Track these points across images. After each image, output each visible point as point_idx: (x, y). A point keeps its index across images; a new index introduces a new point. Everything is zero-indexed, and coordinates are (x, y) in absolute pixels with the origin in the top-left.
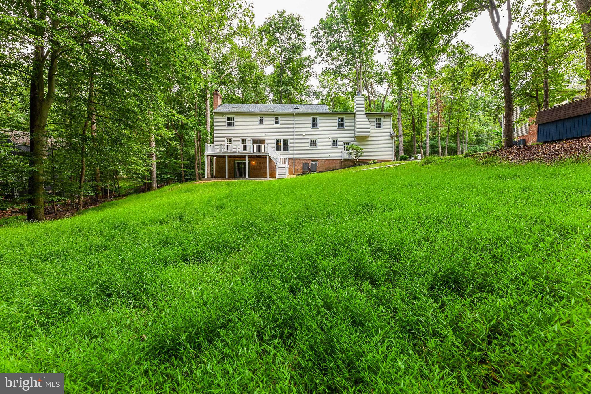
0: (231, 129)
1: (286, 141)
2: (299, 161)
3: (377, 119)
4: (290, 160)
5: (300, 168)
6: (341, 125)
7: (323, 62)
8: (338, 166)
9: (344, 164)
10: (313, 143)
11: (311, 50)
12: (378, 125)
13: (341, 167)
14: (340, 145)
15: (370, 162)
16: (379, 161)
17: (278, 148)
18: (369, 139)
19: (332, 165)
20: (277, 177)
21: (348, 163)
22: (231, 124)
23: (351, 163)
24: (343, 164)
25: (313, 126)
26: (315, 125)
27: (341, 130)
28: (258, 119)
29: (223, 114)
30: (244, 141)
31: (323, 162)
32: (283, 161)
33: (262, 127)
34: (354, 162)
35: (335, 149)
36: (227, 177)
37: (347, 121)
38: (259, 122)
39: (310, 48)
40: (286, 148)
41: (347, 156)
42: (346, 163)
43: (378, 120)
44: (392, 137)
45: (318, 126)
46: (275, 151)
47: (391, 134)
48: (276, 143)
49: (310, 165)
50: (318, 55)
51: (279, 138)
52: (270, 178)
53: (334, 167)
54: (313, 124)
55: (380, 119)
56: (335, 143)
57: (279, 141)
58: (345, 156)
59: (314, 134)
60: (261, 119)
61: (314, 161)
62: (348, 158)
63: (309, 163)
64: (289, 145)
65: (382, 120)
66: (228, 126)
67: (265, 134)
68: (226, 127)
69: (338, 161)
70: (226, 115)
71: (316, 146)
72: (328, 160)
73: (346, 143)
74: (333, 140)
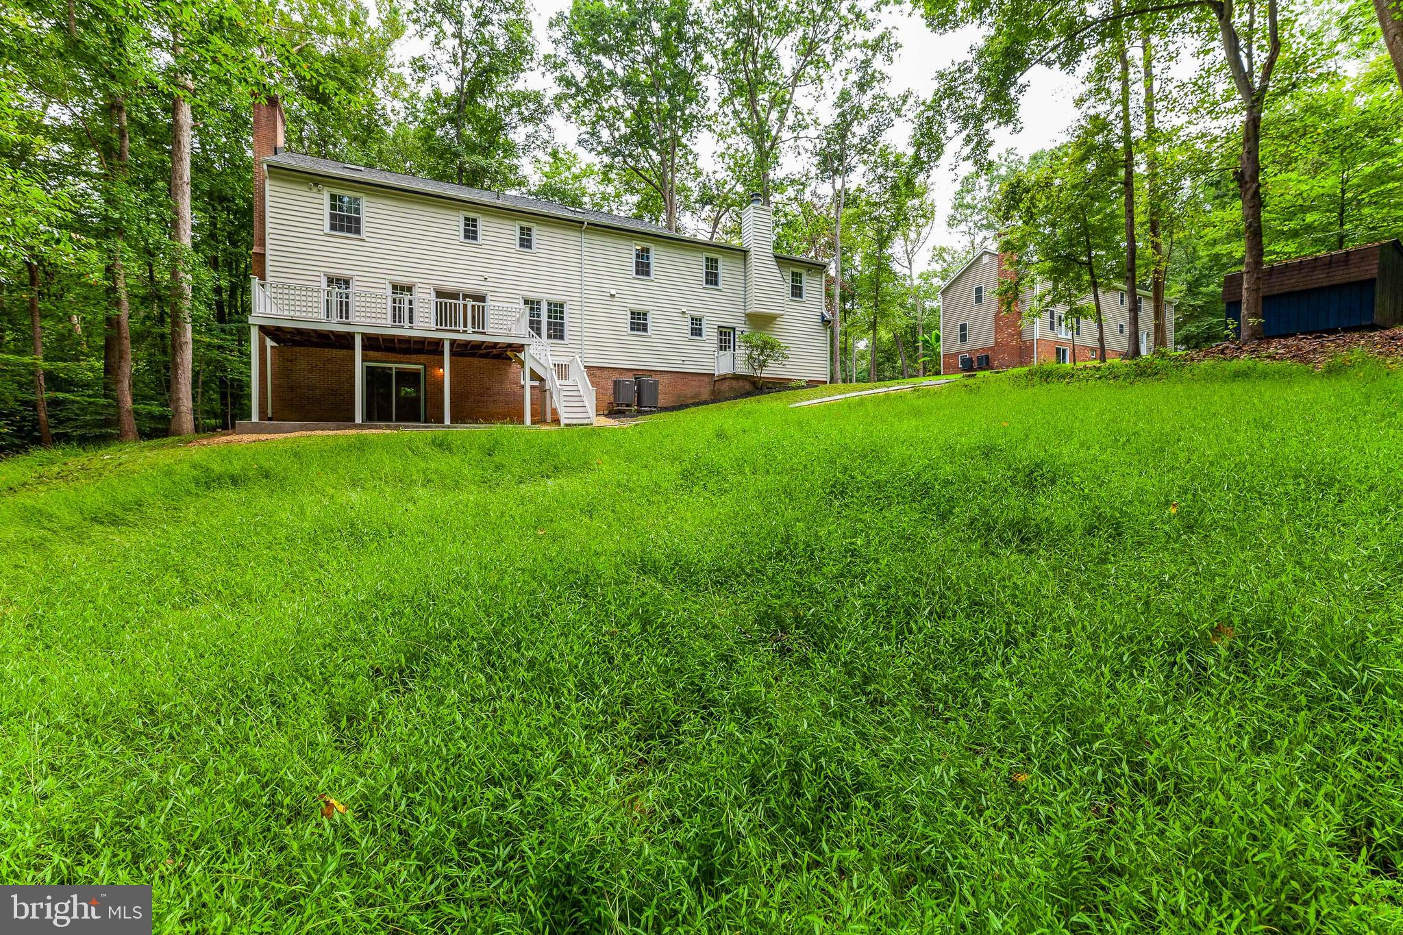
0: (344, 242)
1: (557, 310)
2: (597, 373)
3: (793, 274)
8: (706, 393)
10: (639, 322)
12: (797, 292)
14: (710, 333)
15: (793, 384)
16: (812, 384)
18: (779, 323)
19: (690, 390)
20: (563, 422)
21: (741, 383)
22: (345, 221)
23: (748, 386)
26: (643, 268)
27: (710, 293)
28: (456, 221)
29: (314, 179)
30: (401, 290)
31: (666, 378)
33: (471, 250)
35: (694, 345)
36: (358, 420)
37: (725, 268)
38: (462, 233)
42: (734, 383)
43: (797, 278)
45: (652, 272)
47: (823, 316)
49: (632, 386)
51: (532, 295)
52: (533, 422)
53: (696, 396)
55: (801, 275)
57: (531, 306)
58: (723, 364)
59: (639, 294)
61: (642, 376)
63: (628, 378)
64: (566, 321)
65: (804, 278)
66: (333, 227)
67: (486, 275)
68: (327, 230)
69: (706, 379)
70: (326, 185)
71: (645, 330)
72: (681, 376)
73: (723, 330)
74: (692, 319)
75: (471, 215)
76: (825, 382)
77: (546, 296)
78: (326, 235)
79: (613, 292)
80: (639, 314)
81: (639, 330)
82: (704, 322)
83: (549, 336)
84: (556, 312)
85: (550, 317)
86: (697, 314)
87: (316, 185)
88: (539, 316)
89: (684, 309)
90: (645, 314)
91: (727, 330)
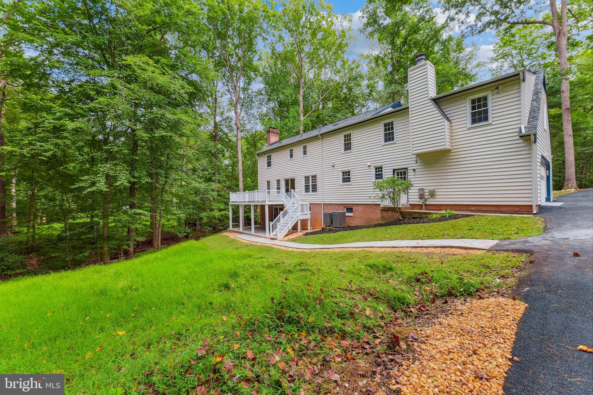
1: (314, 178)
2: (329, 207)
4: (319, 207)
6: (389, 137)
10: (346, 177)
12: (480, 116)
15: (436, 214)
17: (307, 189)
20: (271, 236)
21: (390, 214)
25: (345, 150)
26: (348, 146)
27: (389, 147)
29: (263, 154)
30: (278, 182)
31: (360, 208)
33: (291, 162)
37: (399, 126)
38: (289, 156)
40: (315, 189)
44: (524, 138)
45: (352, 147)
46: (304, 193)
51: (307, 175)
54: (345, 145)
55: (485, 98)
56: (379, 173)
57: (307, 179)
59: (346, 162)
60: (291, 151)
61: (349, 207)
65: (490, 101)
70: (265, 154)
71: (350, 181)
72: (369, 206)
73: (399, 171)
74: (376, 169)
77: (310, 174)
78: (266, 169)
79: (333, 164)
80: (346, 173)
81: (346, 181)
82: (384, 169)
83: (312, 191)
84: (314, 180)
85: (312, 182)
86: (378, 165)
88: (309, 183)
89: (369, 164)
90: (349, 172)
91: (403, 171)
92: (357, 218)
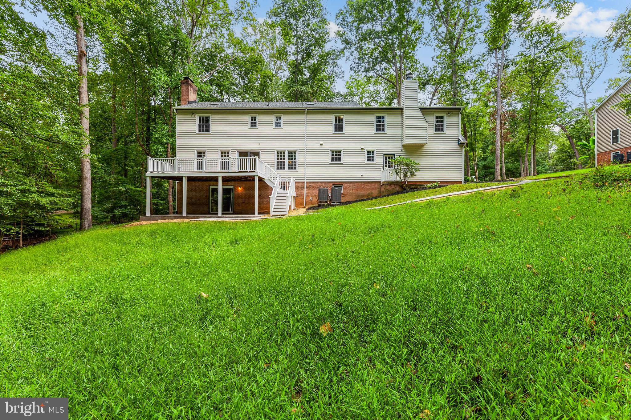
0: (204, 136)
1: (293, 155)
2: (313, 185)
3: (437, 117)
4: (299, 185)
5: (314, 197)
6: (380, 127)
7: (351, 58)
8: (375, 192)
9: (386, 190)
10: (336, 156)
11: (336, 41)
12: (440, 128)
13: (381, 195)
14: (379, 159)
15: (429, 186)
16: (443, 184)
17: (280, 166)
18: (426, 148)
19: (365, 192)
20: (272, 213)
21: (393, 186)
22: (204, 127)
23: (397, 188)
24: (383, 189)
25: (336, 130)
26: (339, 127)
27: (380, 136)
28: (248, 119)
29: (193, 112)
30: (225, 154)
31: (351, 186)
32: (285, 186)
33: (254, 132)
34: (402, 186)
35: (370, 166)
36: (184, 214)
37: (389, 120)
38: (250, 124)
39: (335, 39)
40: (293, 166)
41: (390, 176)
42: (388, 187)
43: (440, 120)
44: (461, 144)
45: (344, 129)
46: (275, 170)
47: (459, 140)
48: (276, 157)
49: (330, 191)
50: (345, 48)
51: (281, 149)
52: (259, 213)
53: (369, 195)
54: (336, 126)
55: (442, 117)
56: (370, 156)
57: (281, 155)
58: (386, 176)
60: (254, 119)
61: (338, 185)
62: (391, 179)
63: (329, 187)
64: (297, 160)
65: (445, 119)
66: (200, 131)
67: (260, 142)
68: (197, 132)
69: (376, 185)
70: (196, 113)
71: (340, 161)
72: (360, 184)
73: (388, 156)
74: (368, 152)
75: (254, 115)
76: (461, 182)
77: (287, 148)
78: (197, 134)
79: (321, 143)
80: (336, 152)
81: (336, 161)
82: (375, 153)
83: (289, 168)
84: (292, 156)
85: (289, 159)
86: (370, 149)
87: (193, 114)
88: (284, 159)
89: (362, 147)
90: (340, 152)
91: (390, 156)
92: (347, 194)
